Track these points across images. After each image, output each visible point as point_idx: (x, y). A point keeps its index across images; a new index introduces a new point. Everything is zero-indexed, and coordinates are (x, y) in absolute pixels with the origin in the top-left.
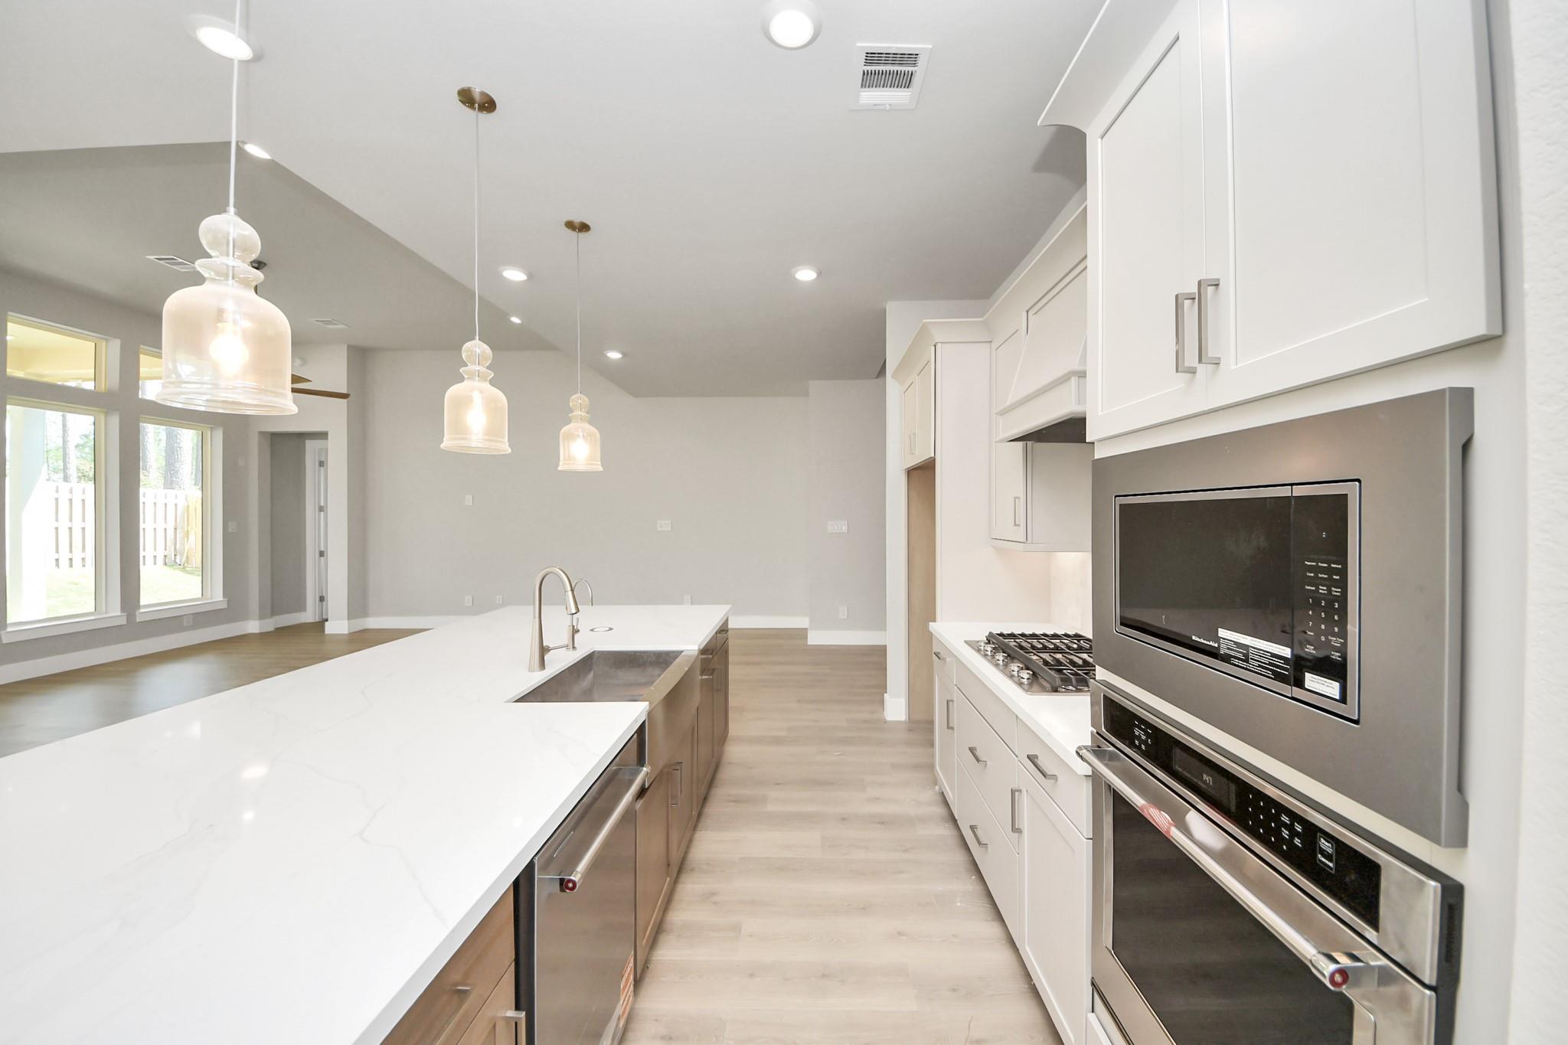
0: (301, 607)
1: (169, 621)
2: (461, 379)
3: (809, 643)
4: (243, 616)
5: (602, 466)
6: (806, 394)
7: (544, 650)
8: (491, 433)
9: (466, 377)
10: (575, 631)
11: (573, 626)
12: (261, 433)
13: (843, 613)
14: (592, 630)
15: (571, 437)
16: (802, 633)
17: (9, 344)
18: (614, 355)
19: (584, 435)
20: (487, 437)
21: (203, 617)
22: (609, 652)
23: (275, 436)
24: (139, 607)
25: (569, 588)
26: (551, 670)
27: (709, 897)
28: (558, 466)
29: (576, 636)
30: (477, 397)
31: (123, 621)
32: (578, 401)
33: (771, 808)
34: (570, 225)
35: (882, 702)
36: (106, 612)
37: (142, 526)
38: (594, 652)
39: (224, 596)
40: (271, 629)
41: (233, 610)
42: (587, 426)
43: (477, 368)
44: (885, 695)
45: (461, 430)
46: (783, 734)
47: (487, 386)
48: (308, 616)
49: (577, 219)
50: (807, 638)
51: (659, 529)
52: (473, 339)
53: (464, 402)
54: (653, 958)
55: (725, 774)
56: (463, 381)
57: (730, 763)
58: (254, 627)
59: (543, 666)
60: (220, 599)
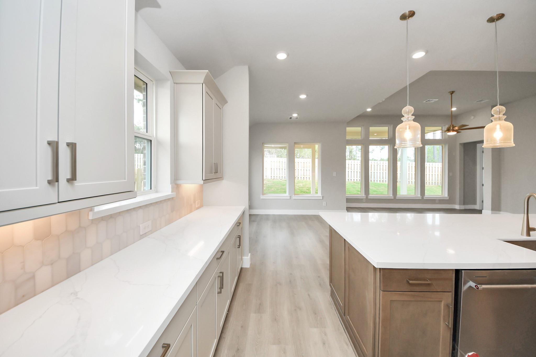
0: (475, 203)
1: (432, 201)
4: (454, 203)
7: (530, 229)
8: (505, 139)
9: (493, 120)
12: (461, 144)
20: (501, 141)
21: (441, 201)
24: (424, 195)
26: (530, 238)
31: (421, 198)
36: (417, 195)
37: (426, 173)
39: (448, 196)
40: (463, 209)
41: (451, 200)
43: (498, 116)
45: (491, 140)
47: (503, 122)
48: (477, 207)
56: (493, 122)
58: (457, 207)
59: (528, 235)
60: (447, 196)
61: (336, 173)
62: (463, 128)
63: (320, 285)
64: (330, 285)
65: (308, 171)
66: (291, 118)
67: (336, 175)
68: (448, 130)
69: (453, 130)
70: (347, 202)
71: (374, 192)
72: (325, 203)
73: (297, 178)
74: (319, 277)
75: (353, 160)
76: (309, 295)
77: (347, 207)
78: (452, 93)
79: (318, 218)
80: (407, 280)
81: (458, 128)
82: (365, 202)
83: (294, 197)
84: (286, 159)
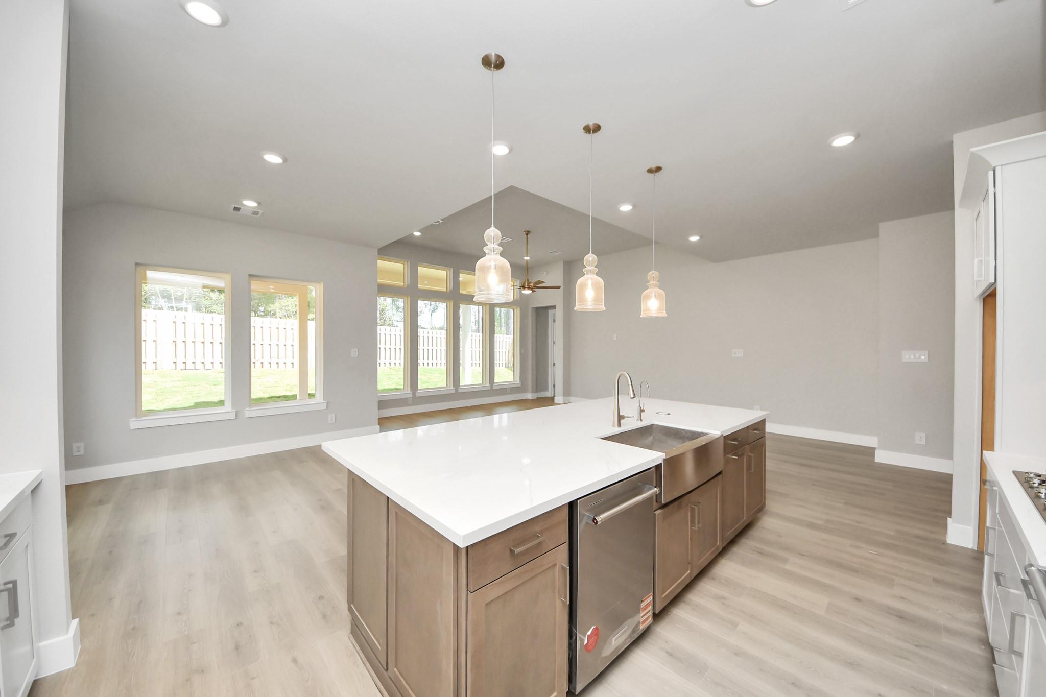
0: (546, 389)
1: (503, 390)
2: (583, 275)
3: (876, 460)
4: (527, 391)
5: (666, 313)
6: (876, 235)
7: (620, 417)
8: (596, 300)
9: (585, 273)
10: (642, 411)
11: (641, 408)
12: (533, 308)
13: (920, 438)
14: (657, 413)
15: (648, 297)
16: (870, 451)
17: (460, 281)
18: (694, 239)
19: (655, 296)
20: (593, 303)
21: (513, 390)
22: (662, 426)
23: (537, 308)
24: (494, 383)
25: (630, 383)
26: (623, 429)
27: (720, 598)
28: (641, 314)
29: (642, 414)
30: (590, 282)
31: (489, 388)
32: (653, 274)
33: (788, 567)
34: (650, 171)
35: (945, 526)
36: (484, 384)
37: (495, 350)
38: (653, 424)
40: (536, 398)
41: (523, 387)
42: (658, 289)
43: (590, 268)
44: (949, 519)
45: (583, 300)
46: (821, 523)
47: (595, 276)
48: (548, 394)
49: (654, 166)
50: (874, 456)
51: (734, 356)
52: (589, 253)
53: (584, 286)
54: (674, 612)
55: (755, 532)
56: (584, 275)
57: (763, 528)
58: (529, 396)
59: (619, 425)
60: (519, 382)
61: (356, 350)
62: (537, 286)
63: (324, 617)
64: (350, 610)
65: (289, 348)
66: (237, 209)
67: (357, 356)
68: (523, 287)
69: (529, 288)
70: (379, 408)
71: (424, 384)
72: (332, 417)
73: (258, 364)
74: (321, 598)
75: (388, 327)
76: (295, 660)
77: (379, 419)
78: (528, 233)
79: (316, 454)
80: (510, 549)
81: (533, 285)
82: (411, 403)
83: (249, 413)
84: (223, 316)
